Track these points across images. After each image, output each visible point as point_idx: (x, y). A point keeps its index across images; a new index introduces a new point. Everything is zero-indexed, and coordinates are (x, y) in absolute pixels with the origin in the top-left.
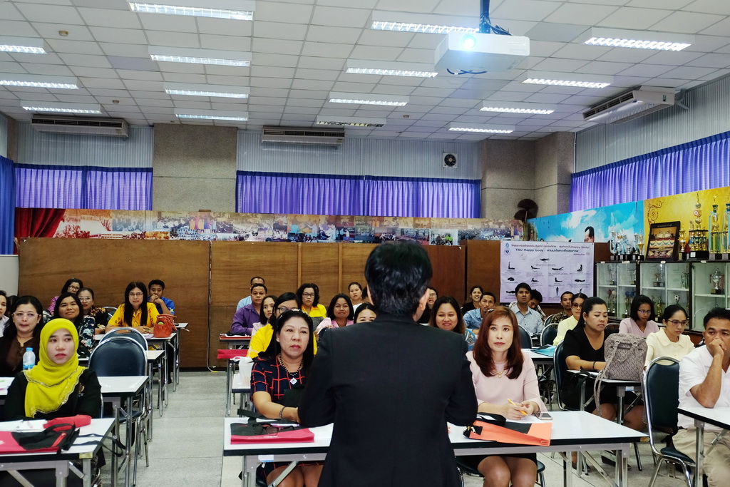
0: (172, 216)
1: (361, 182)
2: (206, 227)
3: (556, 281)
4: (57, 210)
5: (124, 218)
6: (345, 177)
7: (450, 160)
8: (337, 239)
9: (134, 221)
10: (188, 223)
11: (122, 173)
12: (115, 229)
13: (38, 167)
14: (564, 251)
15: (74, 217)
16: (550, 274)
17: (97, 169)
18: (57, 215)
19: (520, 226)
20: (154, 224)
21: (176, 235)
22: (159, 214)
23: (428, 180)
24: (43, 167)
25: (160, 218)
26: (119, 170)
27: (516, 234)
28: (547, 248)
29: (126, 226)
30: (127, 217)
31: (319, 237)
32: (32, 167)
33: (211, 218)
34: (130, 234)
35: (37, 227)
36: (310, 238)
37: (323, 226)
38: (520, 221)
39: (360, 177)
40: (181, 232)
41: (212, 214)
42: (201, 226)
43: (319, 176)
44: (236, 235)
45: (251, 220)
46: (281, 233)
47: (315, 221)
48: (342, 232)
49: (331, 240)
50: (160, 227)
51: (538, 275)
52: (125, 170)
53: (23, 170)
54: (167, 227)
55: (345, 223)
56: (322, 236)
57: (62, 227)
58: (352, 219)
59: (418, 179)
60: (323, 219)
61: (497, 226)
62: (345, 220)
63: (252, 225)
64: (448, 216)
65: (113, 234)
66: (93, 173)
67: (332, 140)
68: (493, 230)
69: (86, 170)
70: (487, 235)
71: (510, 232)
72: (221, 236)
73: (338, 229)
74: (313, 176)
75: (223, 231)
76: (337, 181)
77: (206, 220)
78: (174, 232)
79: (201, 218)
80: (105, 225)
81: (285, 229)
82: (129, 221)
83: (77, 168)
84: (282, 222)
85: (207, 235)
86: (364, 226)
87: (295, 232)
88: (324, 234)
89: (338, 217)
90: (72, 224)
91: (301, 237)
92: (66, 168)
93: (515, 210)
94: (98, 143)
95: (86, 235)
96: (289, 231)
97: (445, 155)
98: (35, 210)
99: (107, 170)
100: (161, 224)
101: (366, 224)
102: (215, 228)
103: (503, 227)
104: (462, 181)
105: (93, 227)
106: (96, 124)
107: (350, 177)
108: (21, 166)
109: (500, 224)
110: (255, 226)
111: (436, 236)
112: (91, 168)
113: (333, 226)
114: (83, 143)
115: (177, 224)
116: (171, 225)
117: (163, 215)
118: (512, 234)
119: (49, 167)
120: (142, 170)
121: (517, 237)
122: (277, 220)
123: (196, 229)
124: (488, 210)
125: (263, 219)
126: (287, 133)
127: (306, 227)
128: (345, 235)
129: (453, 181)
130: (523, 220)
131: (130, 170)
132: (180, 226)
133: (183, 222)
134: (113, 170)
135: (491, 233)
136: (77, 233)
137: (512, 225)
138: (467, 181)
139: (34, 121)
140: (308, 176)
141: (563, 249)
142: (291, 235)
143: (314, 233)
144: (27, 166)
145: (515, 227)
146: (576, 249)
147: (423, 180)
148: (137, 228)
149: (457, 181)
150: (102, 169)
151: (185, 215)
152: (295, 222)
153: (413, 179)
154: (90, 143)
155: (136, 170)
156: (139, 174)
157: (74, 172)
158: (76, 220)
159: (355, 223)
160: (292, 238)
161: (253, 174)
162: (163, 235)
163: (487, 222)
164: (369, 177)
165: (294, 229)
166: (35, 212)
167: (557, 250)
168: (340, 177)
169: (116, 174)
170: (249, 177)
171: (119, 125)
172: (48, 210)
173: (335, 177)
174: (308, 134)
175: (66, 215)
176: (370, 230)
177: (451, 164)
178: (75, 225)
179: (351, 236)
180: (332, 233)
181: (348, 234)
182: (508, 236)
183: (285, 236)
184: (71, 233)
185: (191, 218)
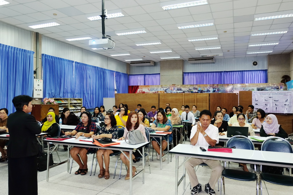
0: (165, 86)
1: (222, 73)
2: (174, 89)
3: (276, 105)
4: (137, 86)
5: (153, 87)
6: (217, 72)
7: (255, 63)
8: (213, 92)
9: (155, 88)
10: (169, 88)
11: (153, 75)
12: (151, 90)
13: (134, 75)
14: (280, 94)
15: (141, 87)
16: (273, 103)
17: (147, 74)
18: (137, 87)
19: (283, 85)
20: (160, 89)
21: (166, 92)
22: (162, 86)
23: (246, 71)
24: (135, 75)
25: (162, 87)
26: (153, 74)
27: (281, 88)
28: (272, 93)
29: (153, 90)
30: (154, 87)
31: (207, 91)
32: (133, 75)
33: (175, 87)
34: (154, 92)
35: (133, 90)
36: (205, 92)
37: (208, 88)
38: (283, 84)
39: (222, 72)
40: (167, 91)
41: (175, 85)
42: (173, 89)
43: (208, 72)
44: (182, 91)
45: (186, 87)
46: (196, 90)
47: (206, 86)
48: (215, 90)
49: (211, 92)
50: (162, 90)
51: (268, 103)
52: (154, 74)
53: (131, 76)
54: (164, 90)
55: (215, 87)
56: (208, 91)
57: (138, 90)
58: (218, 85)
59: (243, 71)
60: (208, 86)
61: (273, 86)
62: (215, 85)
63: (187, 88)
64: (254, 83)
65: (151, 92)
66: (146, 75)
67: (210, 61)
68: (271, 87)
69: (145, 75)
70: (269, 89)
71: (279, 87)
72: (178, 92)
73: (213, 88)
74: (207, 72)
75: (178, 90)
76: (214, 73)
77: (174, 87)
78: (165, 91)
79: (173, 87)
80: (148, 89)
81: (197, 89)
82: (154, 88)
83: (143, 75)
84: (196, 87)
85: (175, 91)
86: (222, 87)
87: (200, 90)
88: (209, 90)
89: (213, 85)
90: (141, 89)
91: (202, 92)
92: (140, 75)
93: (281, 80)
94: (148, 68)
95: (144, 92)
96: (198, 90)
97: (253, 62)
98: (132, 86)
99: (150, 74)
100: (162, 89)
101: (223, 87)
102: (176, 89)
103: (275, 86)
104: (260, 70)
105: (145, 90)
106: (145, 63)
107: (219, 72)
108: (130, 75)
109: (274, 85)
110: (188, 88)
111: (248, 90)
112: (146, 74)
113: (212, 88)
114: (144, 68)
115: (166, 89)
116: (165, 89)
117: (163, 86)
118: (280, 88)
119: (136, 75)
120: (158, 74)
121: (282, 89)
122: (194, 86)
123: (172, 90)
124: (269, 80)
125: (190, 86)
126: (195, 60)
127: (203, 88)
128: (216, 90)
129: (256, 71)
130: (284, 83)
131: (155, 74)
132: (167, 89)
133: (168, 88)
134: (151, 74)
135: (271, 88)
136: (142, 92)
137: (279, 85)
138: (262, 70)
139: (131, 63)
140: (205, 72)
141: (279, 93)
142: (199, 91)
143: (206, 90)
144: (131, 75)
145: (281, 86)
146: (285, 93)
147: (244, 71)
148: (156, 90)
149: (258, 70)
150: (149, 74)
151: (168, 86)
152: (200, 87)
153: (241, 71)
154: (146, 68)
155: (157, 74)
156: (157, 75)
157: (142, 76)
158: (142, 88)
159: (219, 86)
160: (199, 92)
161: (188, 73)
162: (163, 92)
163: (268, 84)
164: (225, 72)
165: (199, 89)
166: (133, 86)
167: (276, 94)
168: (215, 72)
169: (152, 75)
170: (187, 74)
171: (150, 62)
172: (135, 86)
173: (213, 72)
174: (202, 60)
175: (139, 87)
176: (224, 88)
177: (255, 65)
178: (142, 90)
179: (217, 91)
180: (211, 90)
181: (217, 90)
182: (278, 89)
183: (197, 91)
184: (141, 92)
185: (170, 87)
